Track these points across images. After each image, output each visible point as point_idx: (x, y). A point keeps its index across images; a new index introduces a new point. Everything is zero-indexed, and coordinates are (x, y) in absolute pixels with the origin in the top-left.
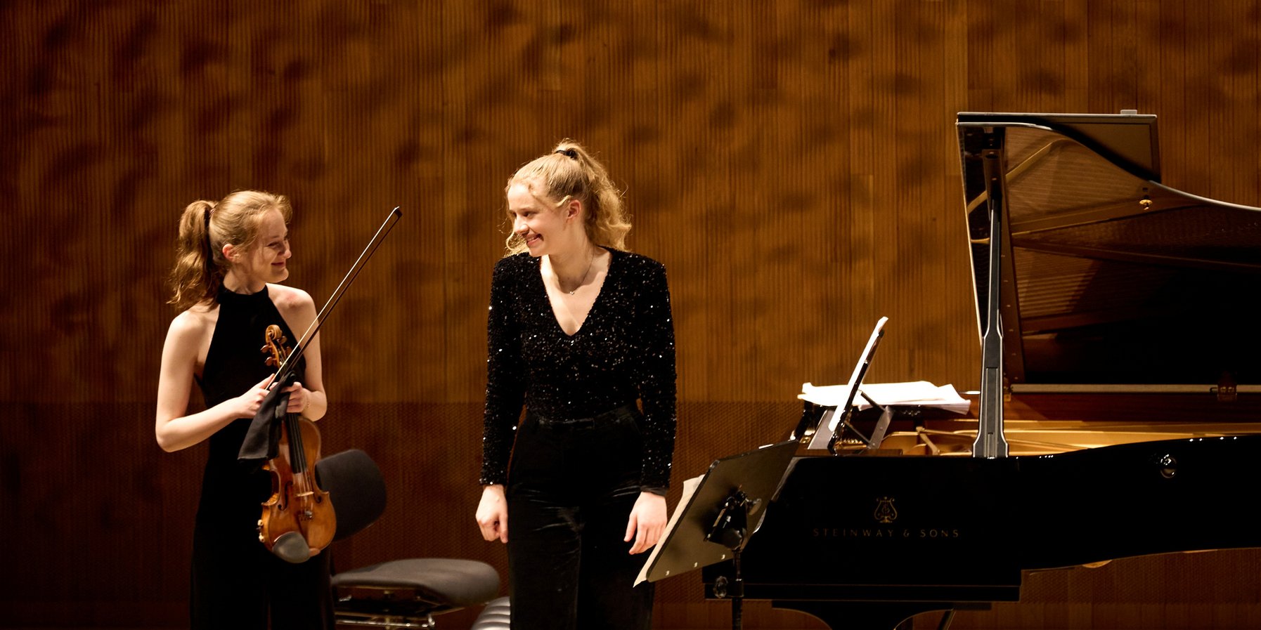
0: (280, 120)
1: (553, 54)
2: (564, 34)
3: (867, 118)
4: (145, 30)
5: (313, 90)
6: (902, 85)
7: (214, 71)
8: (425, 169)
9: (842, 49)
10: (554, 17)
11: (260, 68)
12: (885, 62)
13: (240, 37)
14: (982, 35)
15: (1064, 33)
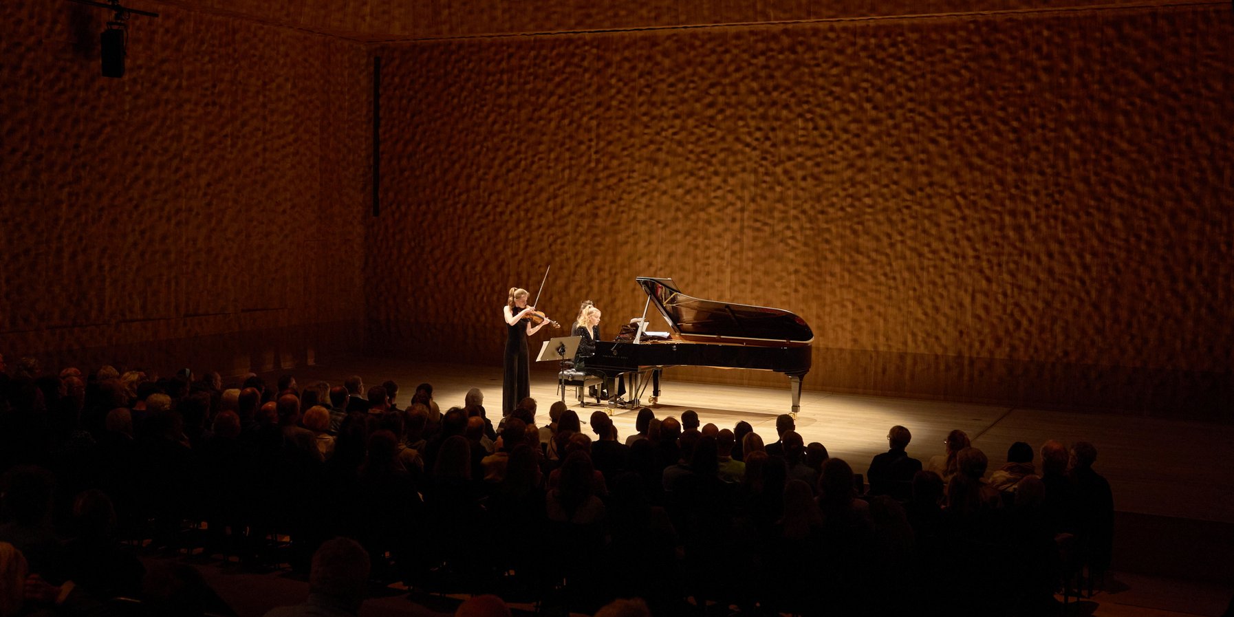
0: (613, 283)
1: (658, 273)
2: (661, 269)
3: (712, 287)
4: (592, 265)
5: (618, 277)
6: (718, 281)
7: (602, 273)
8: (636, 293)
9: (708, 274)
10: (659, 266)
11: (610, 274)
12: (716, 277)
13: (607, 267)
14: (733, 272)
15: (747, 272)
